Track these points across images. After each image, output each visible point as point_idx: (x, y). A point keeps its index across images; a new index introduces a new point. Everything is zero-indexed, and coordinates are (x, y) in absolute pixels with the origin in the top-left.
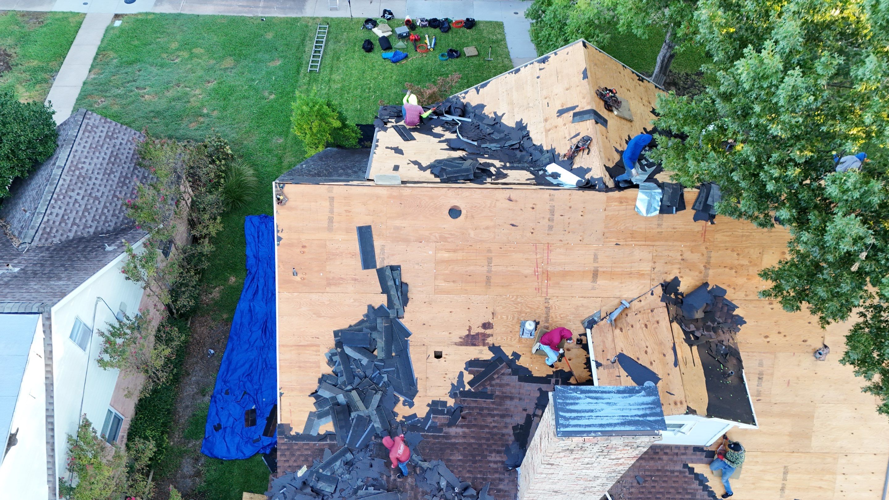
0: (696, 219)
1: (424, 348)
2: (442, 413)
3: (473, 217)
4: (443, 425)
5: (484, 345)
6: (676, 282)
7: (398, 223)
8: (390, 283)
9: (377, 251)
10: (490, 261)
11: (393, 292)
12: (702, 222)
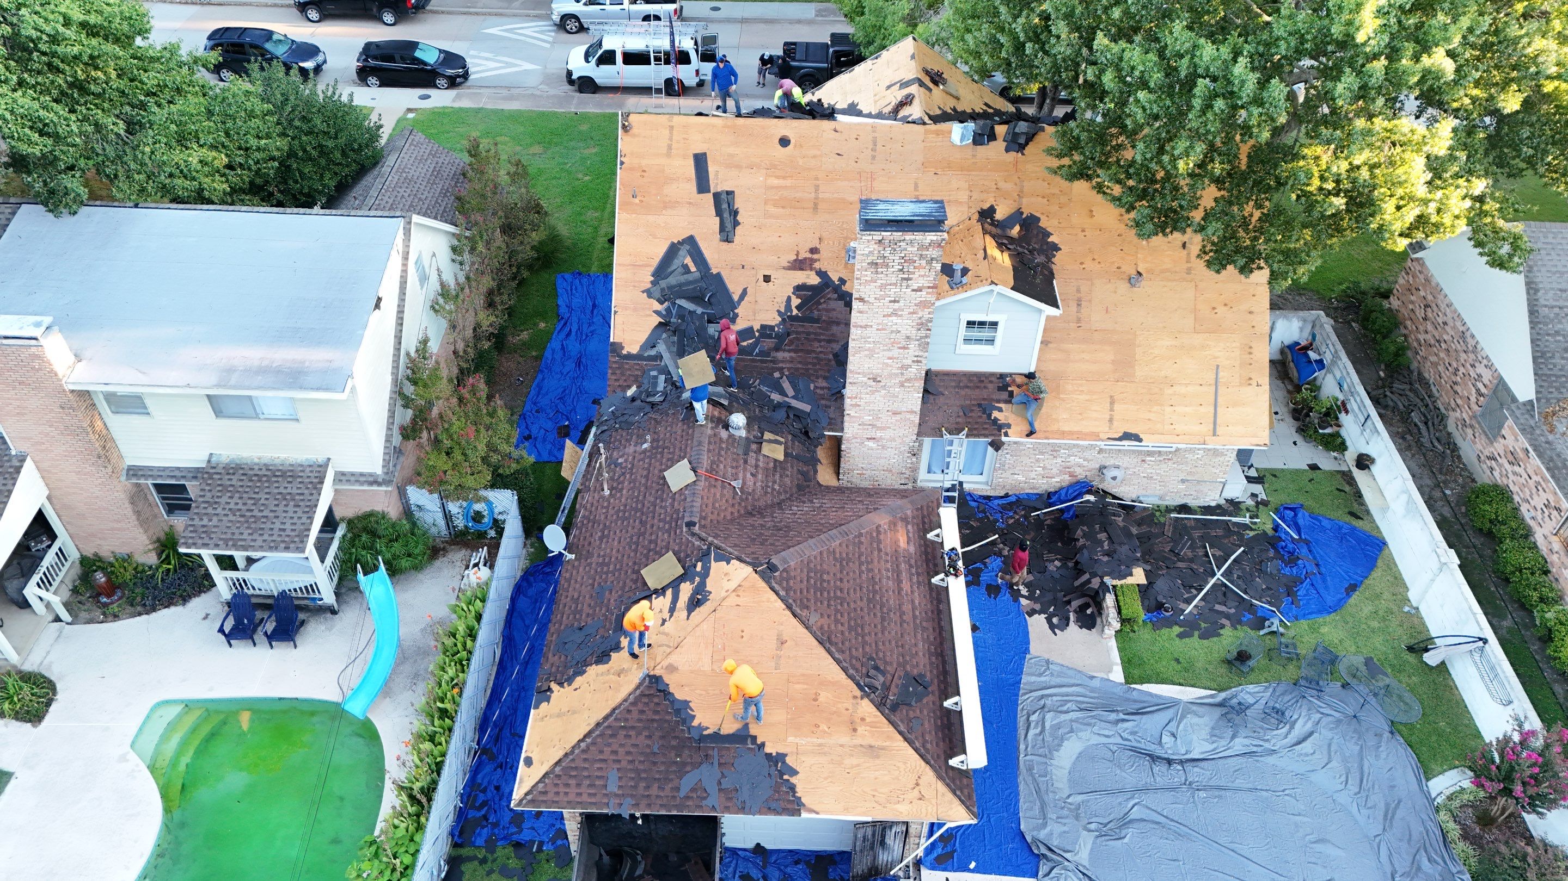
0: (1007, 150)
1: (753, 272)
2: (770, 337)
3: (801, 146)
4: (770, 350)
5: (811, 269)
6: (992, 210)
7: (731, 150)
8: (725, 206)
9: (711, 176)
10: (817, 188)
11: (726, 215)
12: (1013, 154)
